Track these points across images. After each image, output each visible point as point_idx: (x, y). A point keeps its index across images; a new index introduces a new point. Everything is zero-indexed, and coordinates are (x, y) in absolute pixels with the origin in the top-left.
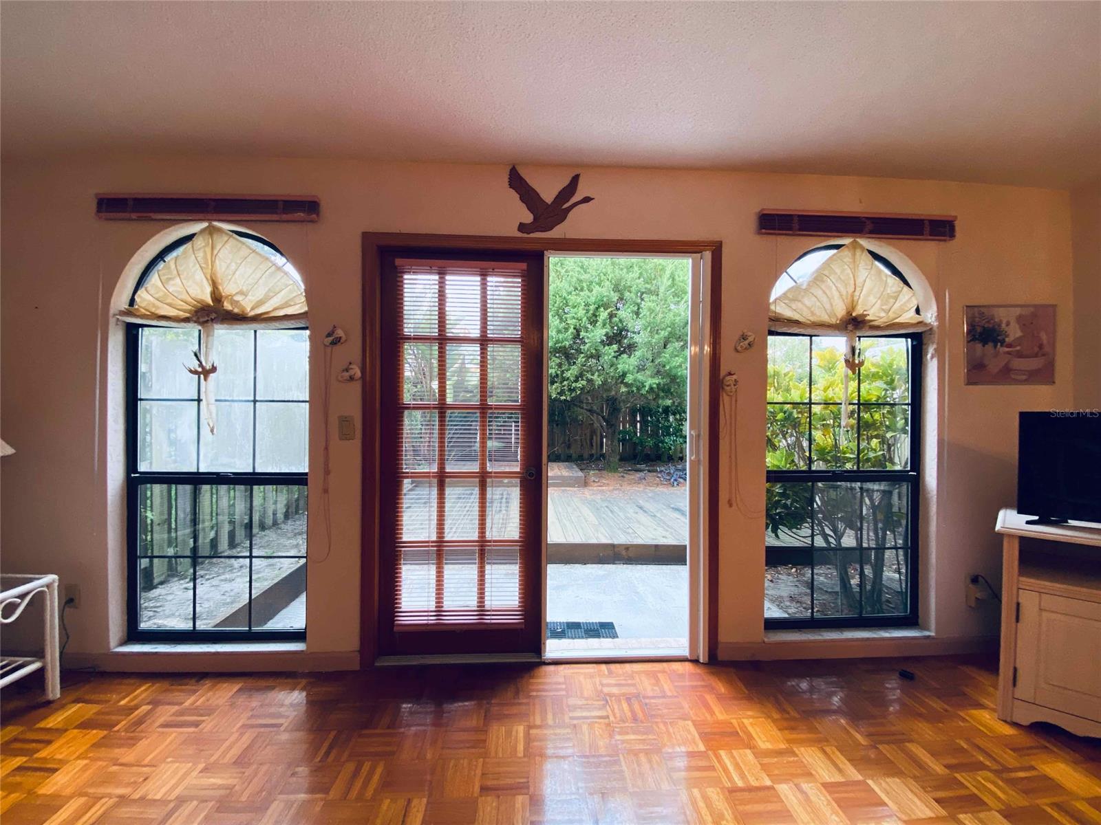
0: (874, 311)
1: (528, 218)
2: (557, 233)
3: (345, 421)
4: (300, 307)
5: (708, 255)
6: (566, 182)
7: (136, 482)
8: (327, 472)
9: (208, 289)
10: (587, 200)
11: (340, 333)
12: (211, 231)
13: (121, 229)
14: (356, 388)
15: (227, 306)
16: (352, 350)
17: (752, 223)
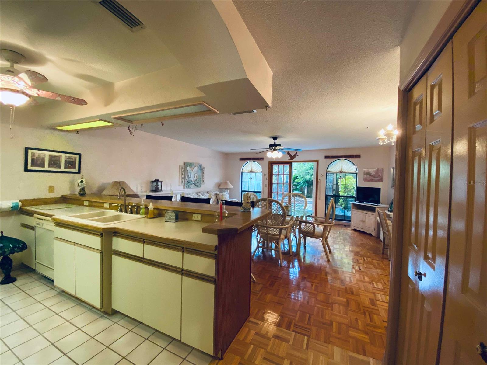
0: (345, 170)
1: (290, 158)
2: (294, 160)
3: (266, 185)
4: (261, 170)
5: (316, 163)
6: (295, 153)
7: (242, 192)
8: (264, 191)
9: (251, 169)
10: (298, 155)
11: (265, 174)
12: (251, 161)
13: (242, 162)
14: (267, 181)
15: (253, 171)
16: (267, 176)
17: (324, 157)
